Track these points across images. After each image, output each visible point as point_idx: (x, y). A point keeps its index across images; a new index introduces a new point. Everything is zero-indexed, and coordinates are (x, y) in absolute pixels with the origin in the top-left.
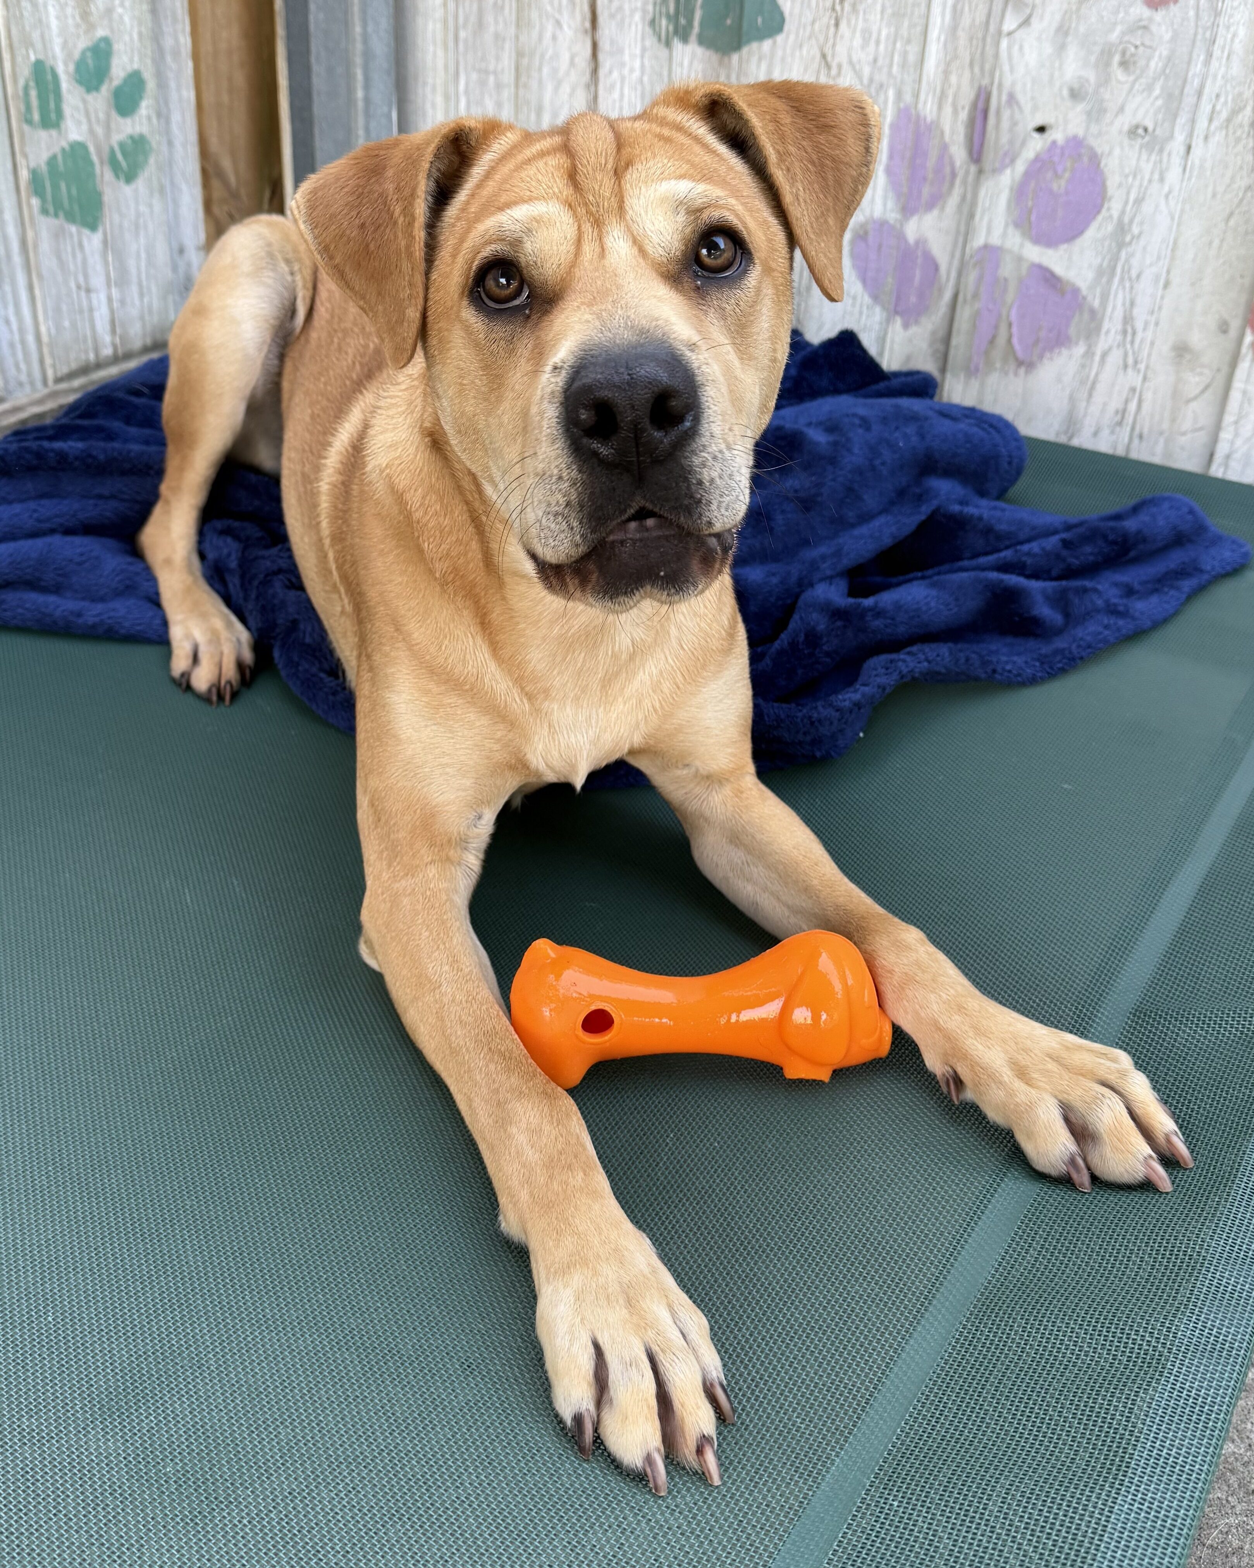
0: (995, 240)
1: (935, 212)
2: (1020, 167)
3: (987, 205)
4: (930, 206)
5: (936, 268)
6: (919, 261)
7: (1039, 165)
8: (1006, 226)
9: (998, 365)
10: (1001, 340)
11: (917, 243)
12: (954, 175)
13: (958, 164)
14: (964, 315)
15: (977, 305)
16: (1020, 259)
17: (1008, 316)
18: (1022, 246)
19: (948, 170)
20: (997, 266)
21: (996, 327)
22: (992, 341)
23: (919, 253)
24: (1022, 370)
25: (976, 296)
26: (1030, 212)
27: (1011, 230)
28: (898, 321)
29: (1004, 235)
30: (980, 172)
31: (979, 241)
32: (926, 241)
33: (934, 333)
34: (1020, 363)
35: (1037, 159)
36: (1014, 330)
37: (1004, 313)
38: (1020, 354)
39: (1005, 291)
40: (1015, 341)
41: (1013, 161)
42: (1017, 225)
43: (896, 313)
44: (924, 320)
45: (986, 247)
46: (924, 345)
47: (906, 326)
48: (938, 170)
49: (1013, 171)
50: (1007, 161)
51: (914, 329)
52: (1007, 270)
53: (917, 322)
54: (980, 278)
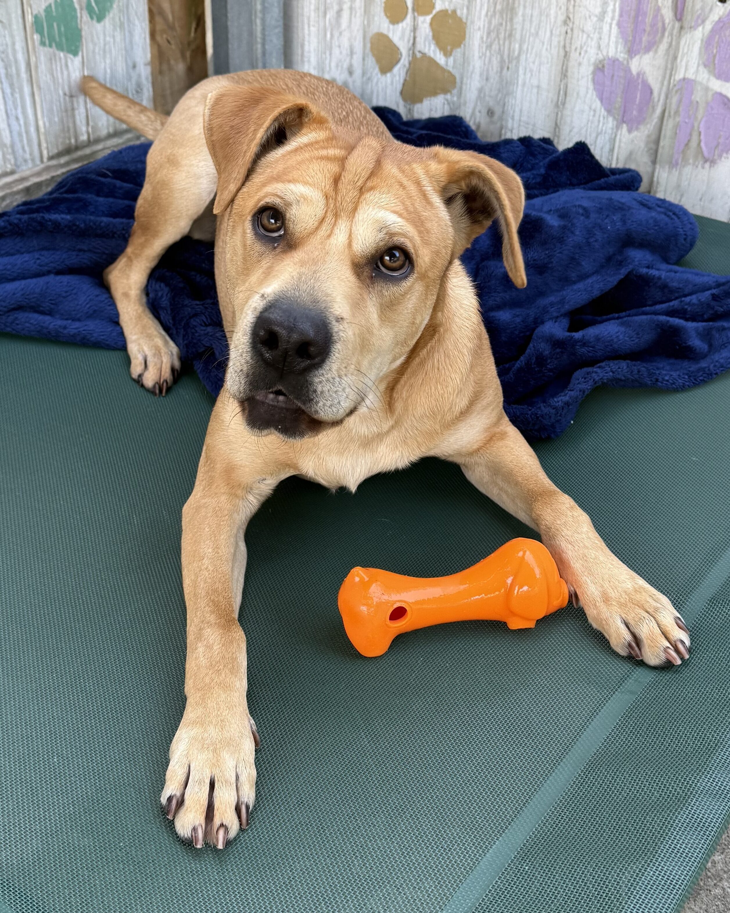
0: (690, 75)
1: (651, 54)
2: (708, 26)
3: (685, 51)
4: (647, 50)
5: (651, 93)
6: (640, 87)
7: (721, 24)
8: (698, 65)
9: (691, 161)
10: (694, 144)
11: (638, 74)
12: (664, 29)
13: (667, 21)
14: (669, 126)
15: (678, 119)
16: (707, 89)
17: (699, 128)
18: (708, 79)
19: (660, 24)
20: (692, 93)
21: (691, 135)
22: (687, 145)
23: (640, 81)
24: (707, 165)
25: (677, 112)
26: (714, 56)
27: (701, 68)
28: (625, 127)
29: (697, 71)
30: (682, 28)
31: (679, 75)
32: (644, 73)
33: (649, 136)
34: (706, 161)
35: (720, 20)
36: (702, 137)
37: (696, 125)
38: (706, 154)
39: (697, 109)
40: (703, 144)
41: (703, 22)
42: (705, 66)
43: (623, 122)
44: (642, 127)
45: (684, 79)
46: (642, 145)
47: (630, 131)
48: (653, 25)
49: (703, 28)
50: (700, 21)
51: (635, 133)
52: (698, 96)
53: (637, 129)
54: (680, 101)
